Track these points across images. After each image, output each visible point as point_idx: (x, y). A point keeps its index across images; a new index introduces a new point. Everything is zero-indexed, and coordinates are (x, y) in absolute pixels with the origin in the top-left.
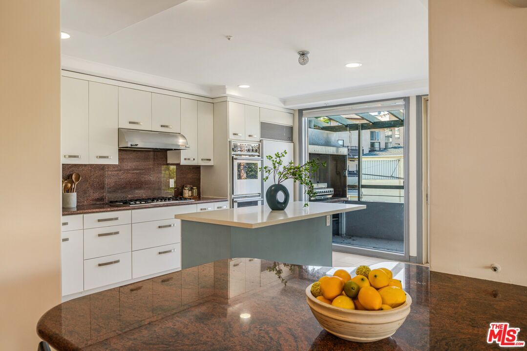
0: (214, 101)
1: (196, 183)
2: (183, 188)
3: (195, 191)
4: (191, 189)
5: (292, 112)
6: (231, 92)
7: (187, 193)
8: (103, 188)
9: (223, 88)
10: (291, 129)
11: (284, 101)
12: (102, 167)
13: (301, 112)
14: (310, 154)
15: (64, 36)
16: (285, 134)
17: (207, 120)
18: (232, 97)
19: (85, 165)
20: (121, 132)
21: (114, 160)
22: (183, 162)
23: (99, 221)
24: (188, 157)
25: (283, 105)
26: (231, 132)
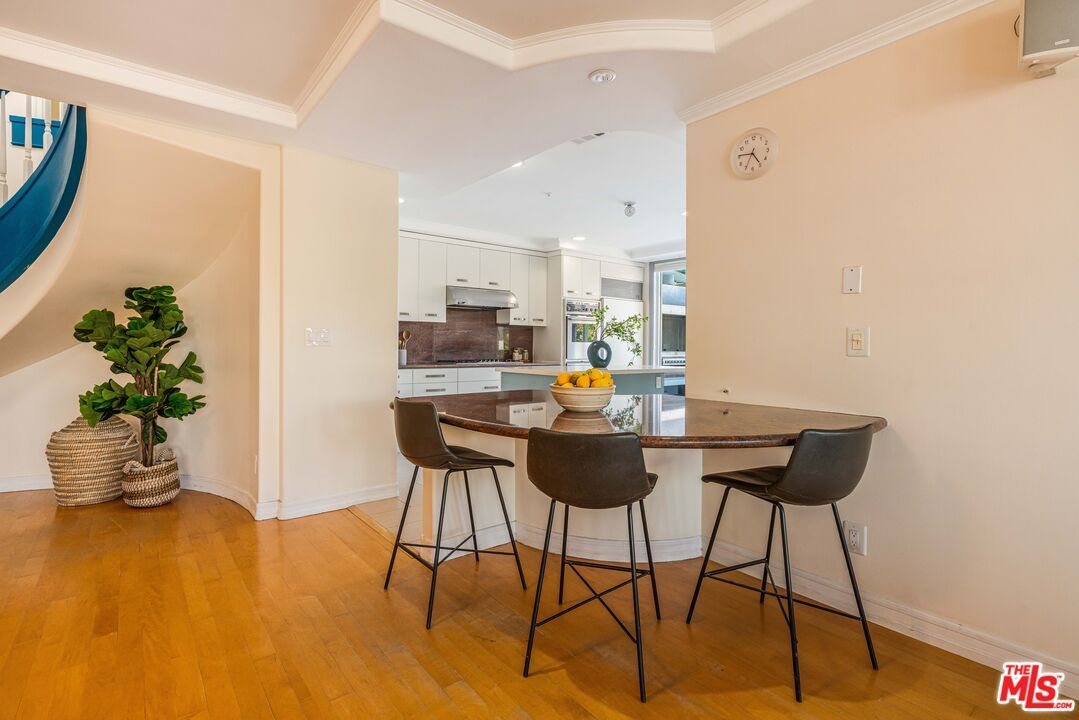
0: (549, 255)
1: (528, 346)
2: (513, 351)
3: (526, 354)
4: (522, 352)
5: (641, 265)
6: (564, 245)
7: (517, 355)
8: (431, 347)
9: (556, 241)
10: (641, 285)
11: (631, 253)
12: (431, 326)
13: (652, 264)
14: (664, 315)
15: (401, 201)
16: (633, 291)
17: (540, 277)
18: (567, 250)
19: (415, 323)
20: (449, 290)
21: (442, 318)
22: (512, 322)
23: (428, 376)
24: (519, 317)
25: (628, 258)
26: (565, 289)
